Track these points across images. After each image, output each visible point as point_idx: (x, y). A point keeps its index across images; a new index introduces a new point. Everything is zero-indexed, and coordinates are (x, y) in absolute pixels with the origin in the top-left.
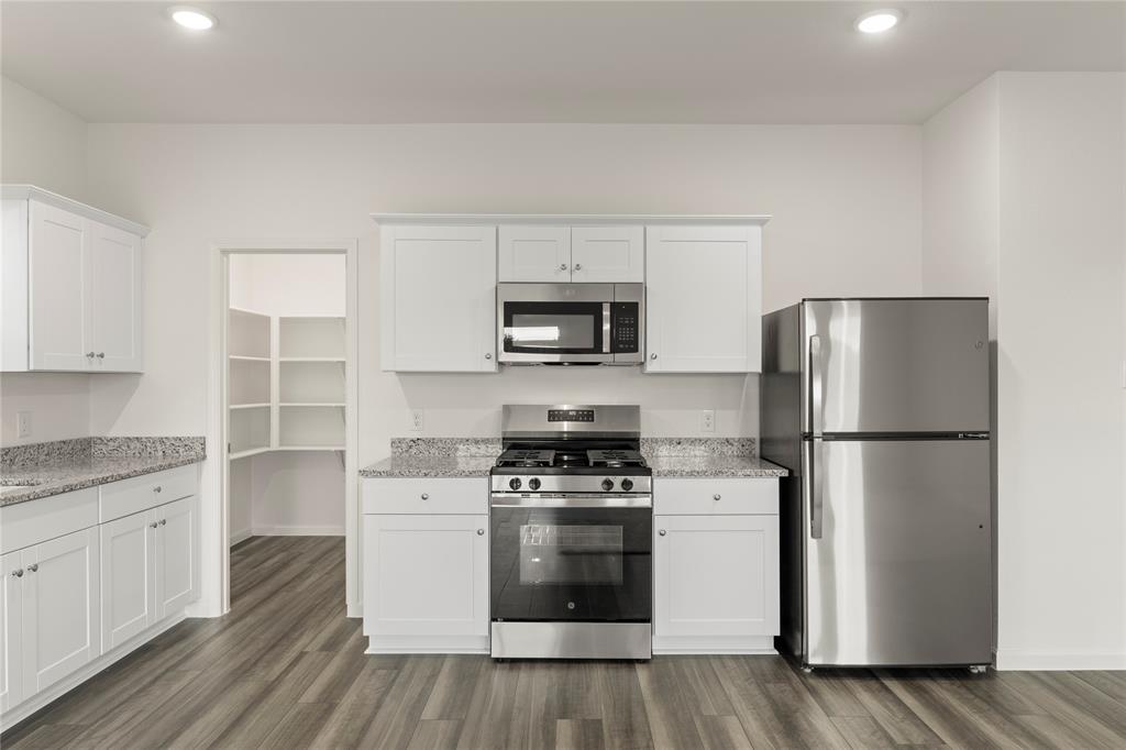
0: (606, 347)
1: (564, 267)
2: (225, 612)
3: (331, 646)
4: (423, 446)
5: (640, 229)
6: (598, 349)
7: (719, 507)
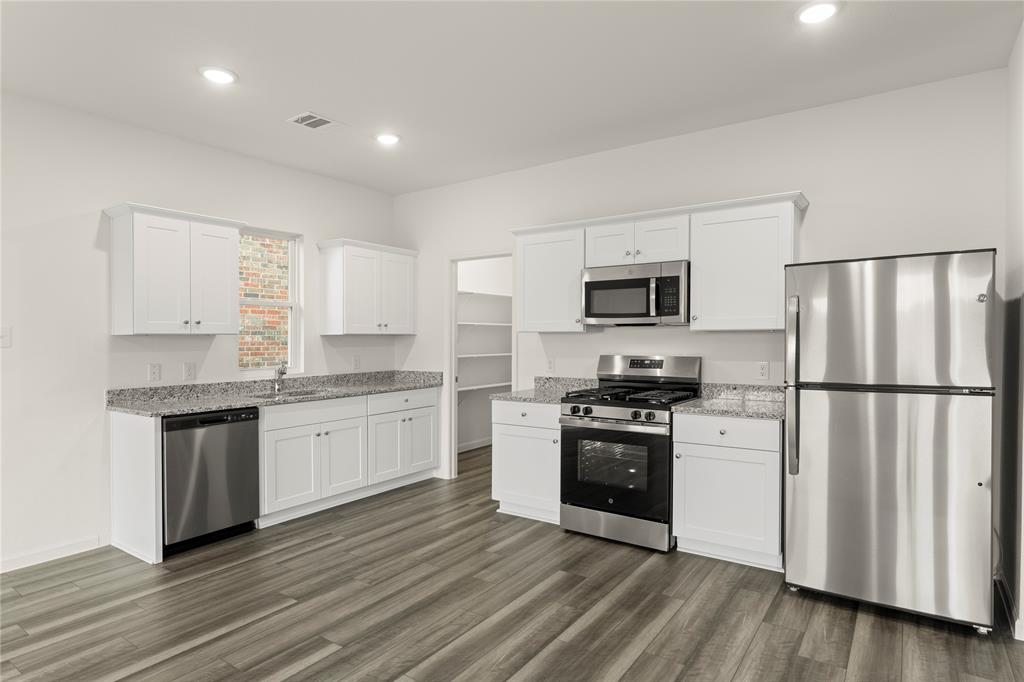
0: (653, 312)
1: (628, 254)
2: (453, 477)
3: (482, 505)
4: (552, 383)
5: (686, 217)
6: (647, 314)
7: (724, 441)
